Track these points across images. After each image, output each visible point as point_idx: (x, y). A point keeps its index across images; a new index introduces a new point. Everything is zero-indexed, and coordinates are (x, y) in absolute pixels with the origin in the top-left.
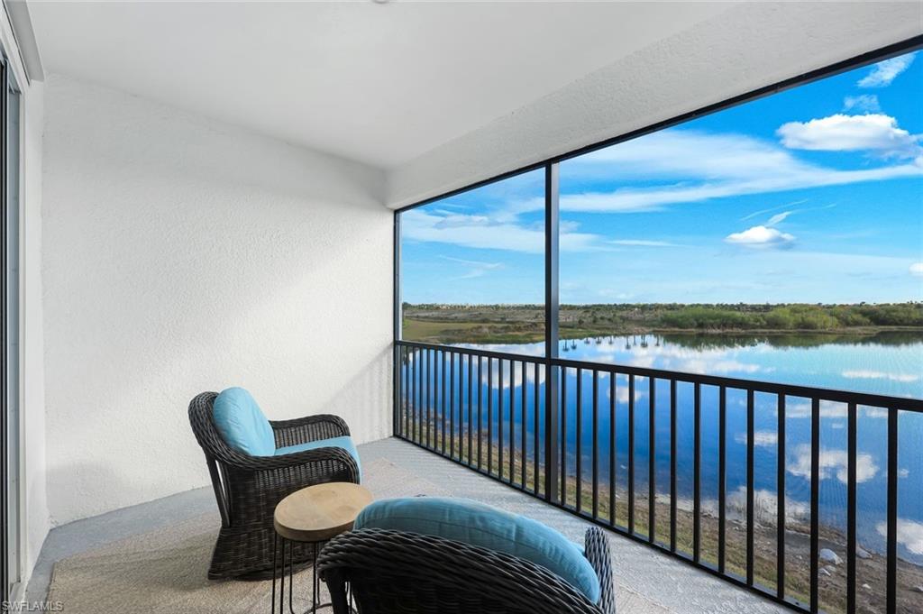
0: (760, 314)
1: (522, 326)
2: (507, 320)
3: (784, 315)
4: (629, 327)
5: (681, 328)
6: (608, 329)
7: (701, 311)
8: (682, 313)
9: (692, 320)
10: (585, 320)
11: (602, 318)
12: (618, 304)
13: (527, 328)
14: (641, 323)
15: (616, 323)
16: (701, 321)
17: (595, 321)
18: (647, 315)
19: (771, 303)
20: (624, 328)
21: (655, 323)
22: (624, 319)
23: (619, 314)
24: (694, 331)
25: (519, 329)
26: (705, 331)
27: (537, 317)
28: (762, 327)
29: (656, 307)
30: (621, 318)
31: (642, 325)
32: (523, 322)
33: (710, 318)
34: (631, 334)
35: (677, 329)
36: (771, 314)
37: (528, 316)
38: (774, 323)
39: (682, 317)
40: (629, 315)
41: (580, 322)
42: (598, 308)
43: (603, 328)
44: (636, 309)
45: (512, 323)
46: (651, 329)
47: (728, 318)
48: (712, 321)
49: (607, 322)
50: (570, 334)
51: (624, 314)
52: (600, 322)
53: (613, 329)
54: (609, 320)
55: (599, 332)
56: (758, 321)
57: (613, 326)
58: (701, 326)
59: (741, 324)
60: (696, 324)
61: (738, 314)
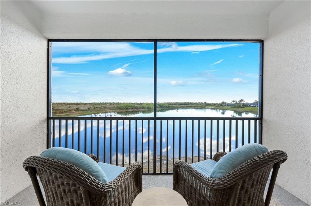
0: (140, 105)
1: (63, 111)
2: (55, 109)
3: (145, 105)
4: (106, 110)
5: (122, 110)
6: (100, 111)
7: (127, 105)
8: (122, 105)
9: (125, 107)
10: (91, 108)
11: (97, 107)
12: (101, 102)
13: (66, 112)
14: (110, 108)
15: (102, 109)
16: (127, 107)
17: (94, 108)
18: (112, 106)
19: (142, 103)
20: (105, 111)
21: (114, 108)
22: (105, 108)
23: (102, 106)
24: (125, 110)
25: (62, 113)
26: (128, 110)
27: (70, 107)
28: (141, 109)
29: (114, 104)
30: (104, 107)
31: (110, 109)
32: (63, 110)
33: (129, 106)
34: (107, 112)
35: (120, 110)
36: (142, 105)
37: (65, 107)
38: (143, 108)
39: (122, 106)
40: (106, 106)
41: (89, 109)
42: (95, 104)
43: (97, 111)
44: (107, 104)
45: (57, 110)
46: (113, 110)
47: (133, 106)
48: (129, 107)
49: (99, 109)
50: (85, 113)
51: (104, 105)
52: (97, 109)
53: (101, 111)
54: (100, 108)
55: (96, 112)
56: (140, 107)
57: (102, 110)
58: (127, 109)
59: (136, 108)
60: (125, 108)
61: (136, 105)
